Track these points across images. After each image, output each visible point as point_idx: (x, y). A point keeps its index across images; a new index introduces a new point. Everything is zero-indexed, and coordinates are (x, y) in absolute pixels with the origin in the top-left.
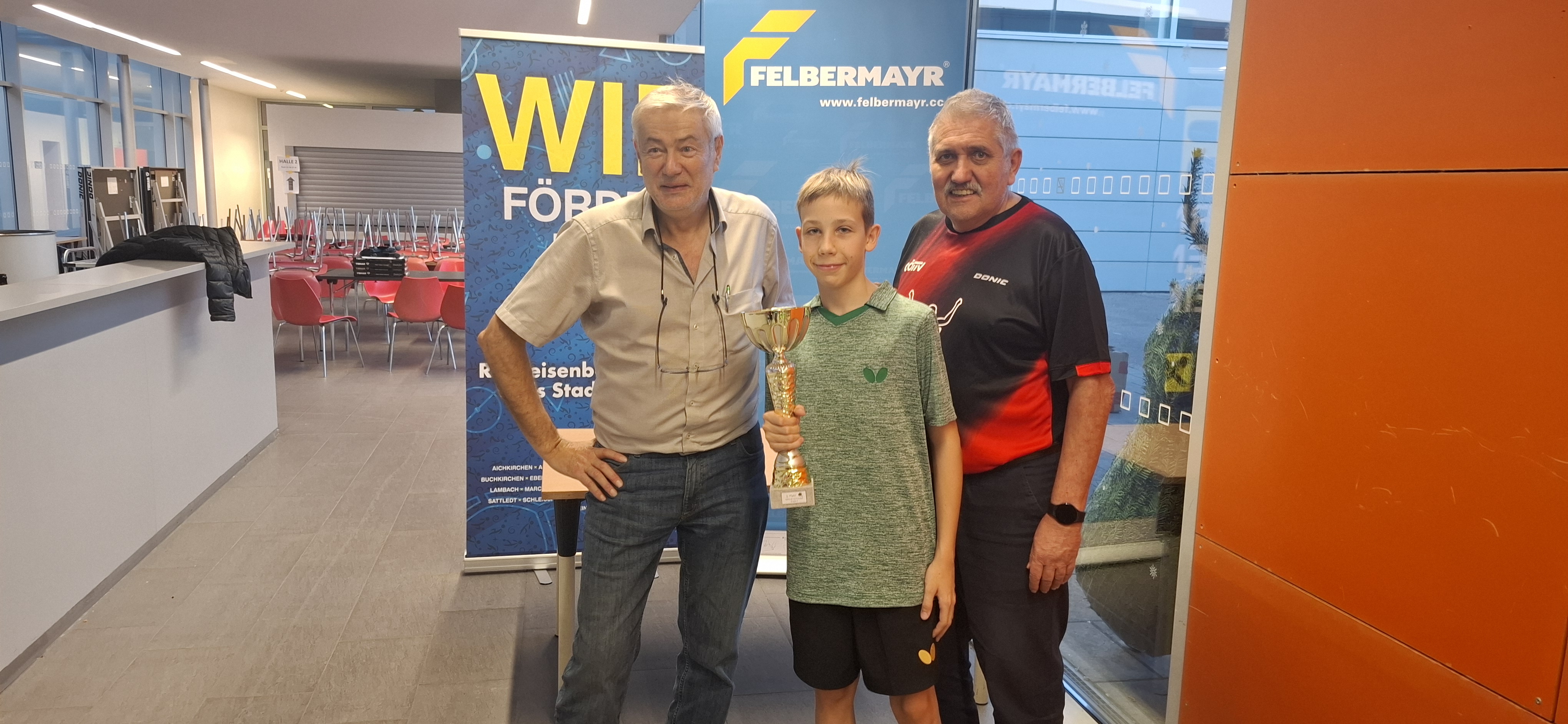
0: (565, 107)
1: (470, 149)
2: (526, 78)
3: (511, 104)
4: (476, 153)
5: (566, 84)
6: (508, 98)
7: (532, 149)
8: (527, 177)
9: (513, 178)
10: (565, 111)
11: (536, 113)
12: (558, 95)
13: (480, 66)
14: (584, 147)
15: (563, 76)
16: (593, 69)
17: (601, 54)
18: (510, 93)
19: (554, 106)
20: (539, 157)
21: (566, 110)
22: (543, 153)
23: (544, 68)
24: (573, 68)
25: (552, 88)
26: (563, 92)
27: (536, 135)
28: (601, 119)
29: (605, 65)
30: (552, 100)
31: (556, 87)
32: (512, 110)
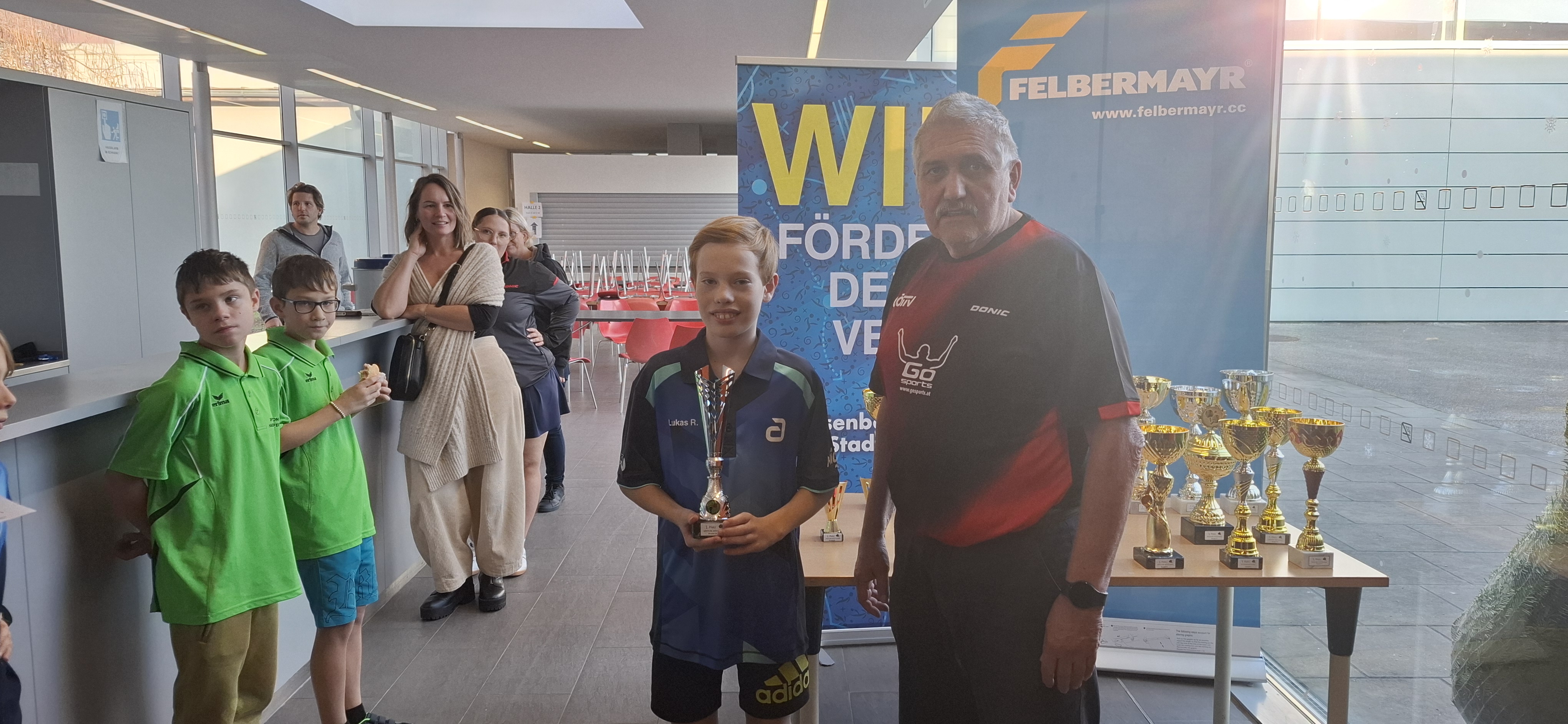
0: (844, 135)
1: (744, 185)
2: (804, 105)
3: (788, 134)
4: (751, 188)
5: (845, 110)
6: (785, 128)
7: (810, 182)
8: (804, 212)
9: (789, 213)
10: (844, 140)
11: (814, 143)
12: (837, 122)
13: (757, 95)
14: (863, 177)
15: (843, 102)
16: (875, 93)
17: (883, 77)
18: (787, 122)
19: (832, 134)
20: (817, 189)
21: (845, 137)
22: (820, 186)
23: (823, 95)
24: (854, 93)
25: (831, 115)
26: (842, 118)
27: (813, 166)
28: (882, 146)
29: (887, 88)
30: (831, 128)
31: (835, 114)
32: (788, 141)
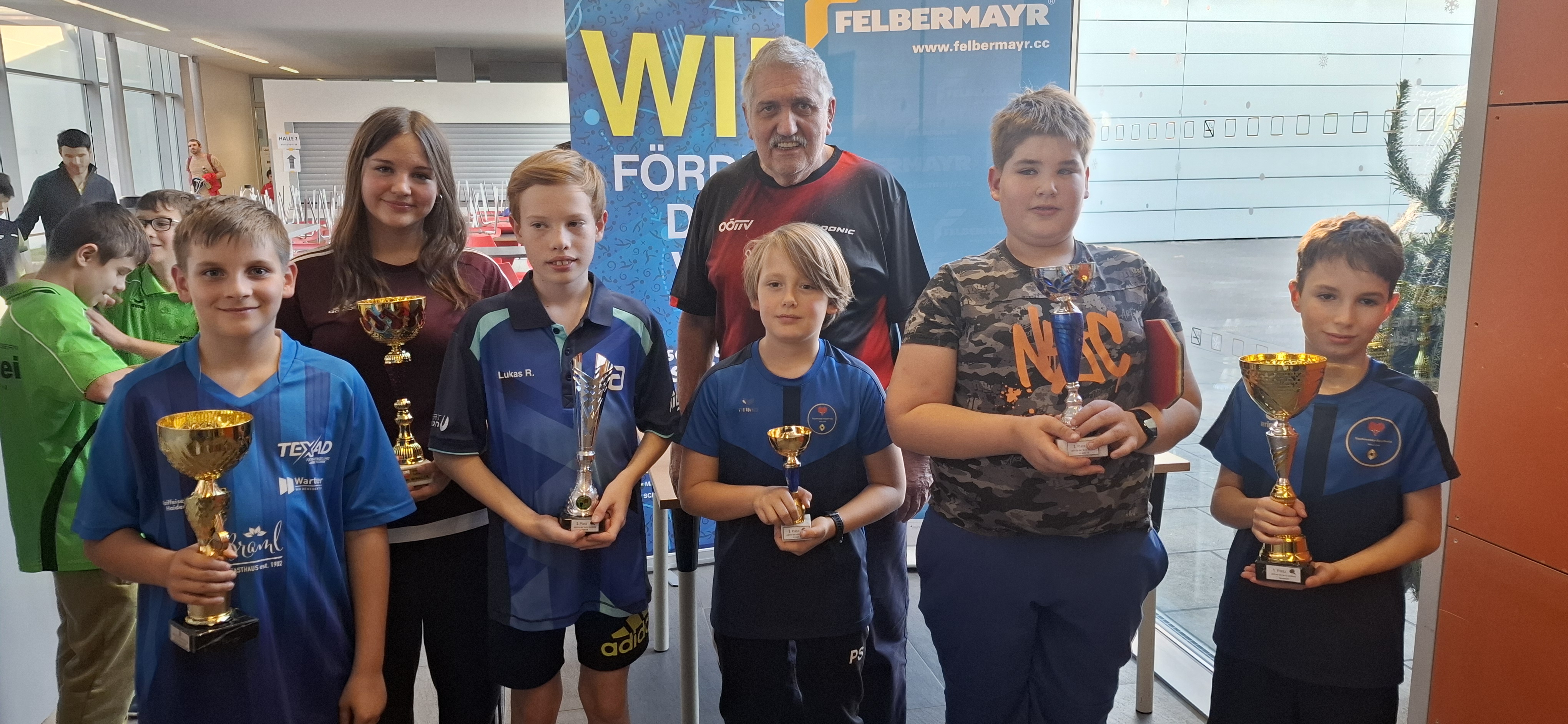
0: (675, 65)
1: (576, 115)
2: (634, 34)
3: (619, 63)
4: (583, 118)
5: (676, 40)
6: (616, 57)
7: (643, 112)
8: (638, 143)
9: (622, 144)
10: (675, 69)
11: (646, 71)
12: (668, 51)
13: (585, 22)
14: (696, 108)
15: (673, 31)
16: (704, 22)
17: (711, 6)
18: (617, 51)
19: (664, 64)
20: (651, 119)
21: (676, 68)
22: (654, 116)
23: (652, 22)
24: (684, 22)
25: (661, 44)
26: (672, 48)
27: (647, 96)
28: (713, 76)
29: (716, 18)
30: (662, 57)
31: (665, 43)
32: (620, 70)
